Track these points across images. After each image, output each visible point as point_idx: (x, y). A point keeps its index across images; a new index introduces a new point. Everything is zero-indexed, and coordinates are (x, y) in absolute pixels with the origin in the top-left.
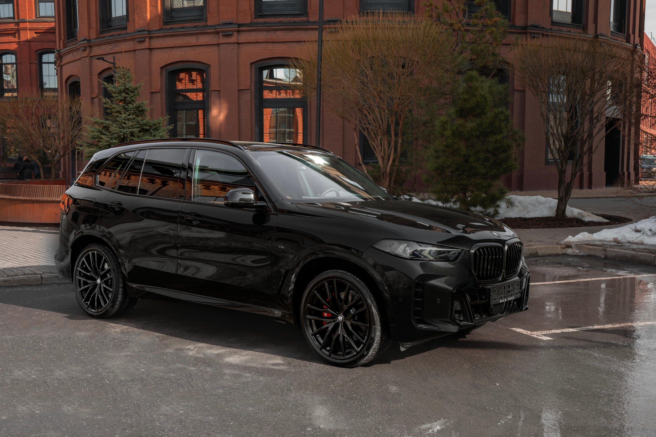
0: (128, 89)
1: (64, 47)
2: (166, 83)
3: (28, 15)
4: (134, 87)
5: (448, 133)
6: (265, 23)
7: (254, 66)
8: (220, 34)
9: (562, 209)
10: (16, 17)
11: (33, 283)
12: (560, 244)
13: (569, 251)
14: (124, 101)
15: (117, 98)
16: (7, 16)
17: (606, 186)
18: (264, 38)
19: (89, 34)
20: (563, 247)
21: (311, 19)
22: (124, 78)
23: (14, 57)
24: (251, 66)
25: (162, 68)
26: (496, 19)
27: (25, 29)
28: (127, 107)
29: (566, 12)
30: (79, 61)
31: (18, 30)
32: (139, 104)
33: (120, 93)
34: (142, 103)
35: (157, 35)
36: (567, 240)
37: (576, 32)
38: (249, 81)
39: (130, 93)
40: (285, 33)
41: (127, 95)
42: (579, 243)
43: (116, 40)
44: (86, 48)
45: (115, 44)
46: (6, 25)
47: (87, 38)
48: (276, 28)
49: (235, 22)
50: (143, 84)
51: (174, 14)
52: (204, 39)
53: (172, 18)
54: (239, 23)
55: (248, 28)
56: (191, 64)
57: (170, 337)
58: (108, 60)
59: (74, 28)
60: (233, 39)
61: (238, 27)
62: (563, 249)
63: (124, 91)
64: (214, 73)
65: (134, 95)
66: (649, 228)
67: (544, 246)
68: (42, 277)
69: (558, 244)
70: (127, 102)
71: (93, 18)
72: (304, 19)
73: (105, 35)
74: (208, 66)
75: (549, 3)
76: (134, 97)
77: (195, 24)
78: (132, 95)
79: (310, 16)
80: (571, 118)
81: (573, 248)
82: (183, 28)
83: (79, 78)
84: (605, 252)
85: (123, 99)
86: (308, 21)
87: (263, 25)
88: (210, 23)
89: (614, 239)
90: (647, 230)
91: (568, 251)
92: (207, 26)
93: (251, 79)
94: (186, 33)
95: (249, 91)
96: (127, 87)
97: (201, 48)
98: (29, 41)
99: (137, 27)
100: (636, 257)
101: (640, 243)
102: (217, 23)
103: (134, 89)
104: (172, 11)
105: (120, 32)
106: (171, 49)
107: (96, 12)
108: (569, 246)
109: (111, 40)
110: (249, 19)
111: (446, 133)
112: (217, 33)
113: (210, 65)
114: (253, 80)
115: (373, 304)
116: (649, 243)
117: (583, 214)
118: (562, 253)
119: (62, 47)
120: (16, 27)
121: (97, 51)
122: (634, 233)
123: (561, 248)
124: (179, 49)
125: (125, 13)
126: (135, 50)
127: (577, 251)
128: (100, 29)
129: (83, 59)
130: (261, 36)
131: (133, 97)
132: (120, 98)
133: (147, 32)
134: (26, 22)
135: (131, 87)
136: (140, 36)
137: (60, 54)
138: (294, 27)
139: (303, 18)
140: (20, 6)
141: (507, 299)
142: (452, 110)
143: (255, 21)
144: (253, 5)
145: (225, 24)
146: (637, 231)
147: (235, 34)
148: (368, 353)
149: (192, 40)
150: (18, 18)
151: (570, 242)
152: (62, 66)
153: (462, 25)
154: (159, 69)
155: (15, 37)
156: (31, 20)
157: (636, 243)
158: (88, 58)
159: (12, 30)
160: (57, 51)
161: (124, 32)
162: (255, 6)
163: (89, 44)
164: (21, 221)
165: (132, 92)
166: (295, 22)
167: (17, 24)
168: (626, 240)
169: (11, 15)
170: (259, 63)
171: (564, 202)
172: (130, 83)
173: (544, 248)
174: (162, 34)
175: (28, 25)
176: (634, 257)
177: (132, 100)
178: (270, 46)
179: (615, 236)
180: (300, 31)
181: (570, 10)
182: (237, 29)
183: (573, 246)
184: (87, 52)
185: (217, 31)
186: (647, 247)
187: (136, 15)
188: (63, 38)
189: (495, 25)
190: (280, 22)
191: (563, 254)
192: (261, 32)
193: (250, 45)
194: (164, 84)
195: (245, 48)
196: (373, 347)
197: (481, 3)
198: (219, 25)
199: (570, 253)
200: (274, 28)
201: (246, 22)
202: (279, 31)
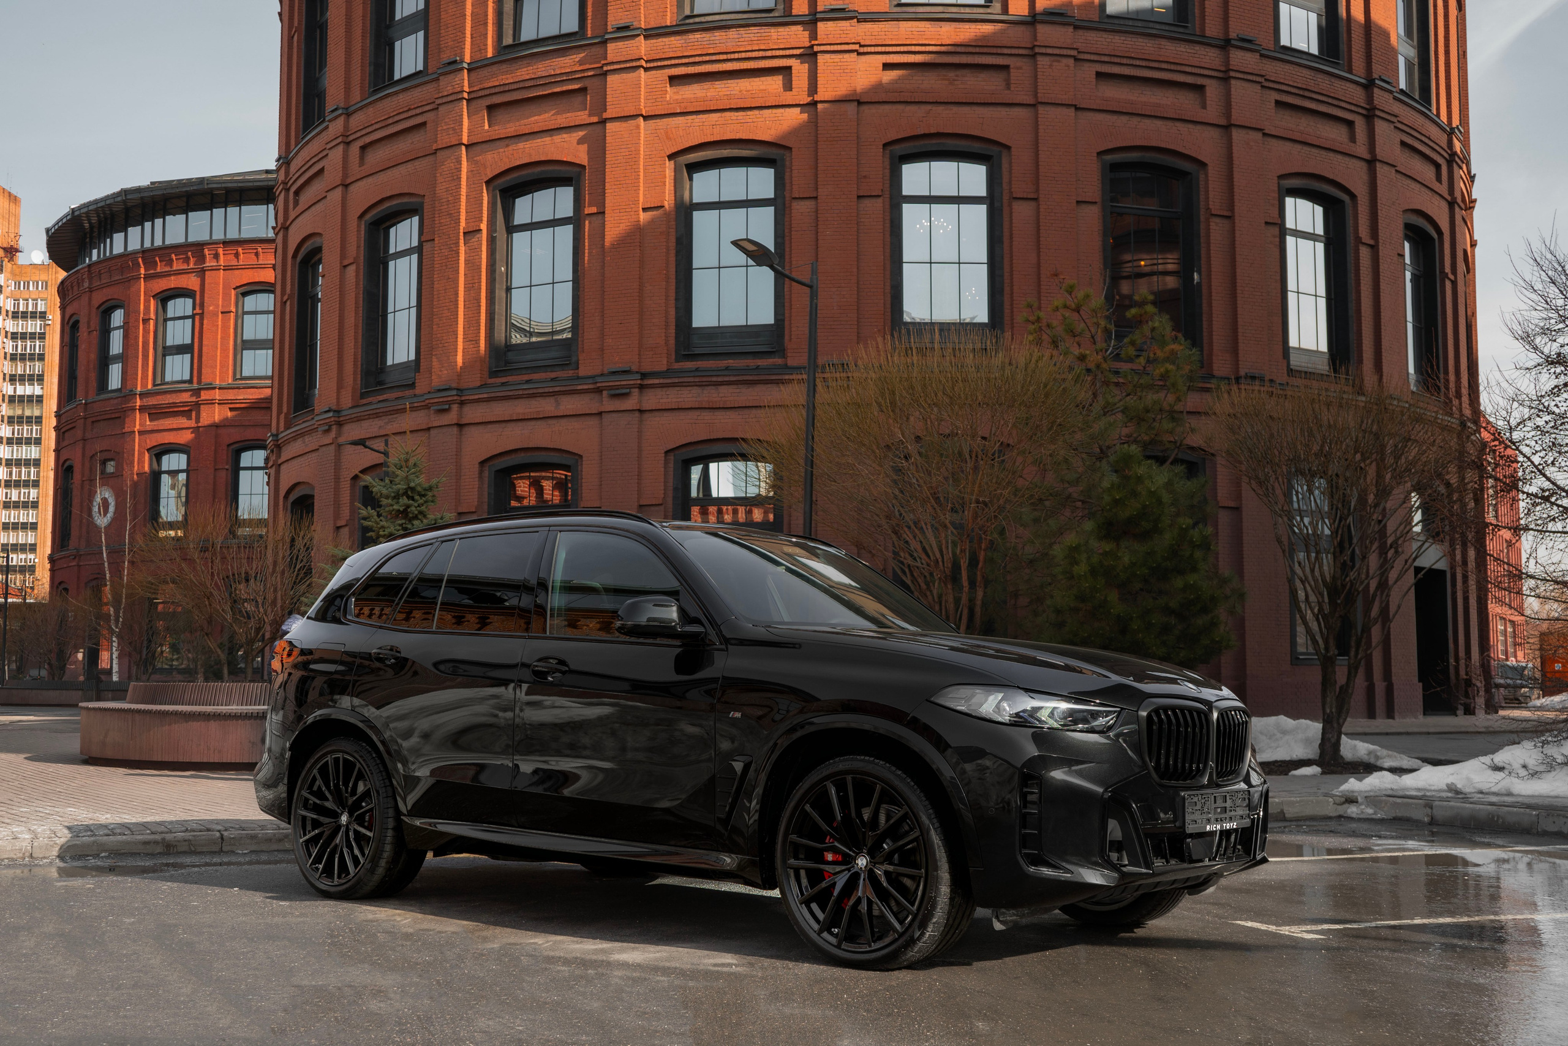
0: (413, 489)
1: (287, 428)
2: (489, 494)
3: (218, 374)
4: (426, 485)
5: (1082, 569)
6: (697, 370)
7: (672, 458)
8: (605, 393)
9: (1333, 740)
10: (195, 379)
11: (205, 849)
12: (1332, 796)
13: (1353, 810)
14: (404, 513)
15: (391, 508)
16: (177, 378)
17: (1424, 714)
18: (694, 399)
19: (338, 399)
20: (1337, 802)
21: (790, 362)
22: (407, 467)
23: (184, 458)
24: (665, 456)
25: (482, 463)
26: (1174, 346)
27: (211, 402)
28: (409, 526)
29: (1317, 352)
30: (314, 455)
31: (197, 405)
32: (436, 520)
33: (397, 497)
34: (442, 518)
35: (476, 397)
36: (1345, 787)
38: (662, 488)
39: (417, 497)
40: (738, 390)
41: (411, 502)
42: (1372, 794)
43: (391, 409)
44: (330, 426)
45: (390, 417)
46: (174, 395)
47: (334, 408)
48: (720, 379)
49: (634, 368)
50: (444, 479)
51: (511, 356)
52: (569, 404)
53: (507, 363)
54: (643, 371)
55: (662, 381)
56: (543, 453)
57: (491, 927)
58: (375, 447)
59: (309, 390)
60: (630, 403)
61: (641, 379)
62: (1339, 807)
63: (405, 493)
64: (589, 471)
65: (426, 502)
66: (1522, 762)
67: (1298, 799)
68: (222, 835)
69: (1326, 795)
70: (411, 515)
71: (349, 367)
72: (778, 361)
73: (370, 399)
74: (577, 457)
75: (1281, 333)
76: (425, 505)
77: (553, 375)
78: (421, 501)
79: (789, 355)
80: (1341, 545)
81: (1361, 804)
82: (528, 382)
83: (313, 488)
84: (1429, 811)
85: (401, 509)
86: (786, 367)
87: (692, 374)
88: (583, 371)
89: (1448, 785)
90: (1516, 765)
91: (1349, 811)
92: (578, 378)
93: (665, 482)
94: (535, 391)
95: (662, 508)
96: (412, 485)
97: (564, 421)
98: (216, 426)
99: (436, 382)
100: (1498, 817)
101: (1505, 792)
102: (598, 372)
103: (425, 490)
104: (509, 351)
105: (400, 394)
106: (504, 425)
107: (355, 355)
108: (1350, 800)
109: (381, 410)
110: (665, 362)
111: (1076, 569)
112: (599, 391)
113: (581, 456)
114: (671, 484)
115: (933, 825)
116: (1524, 793)
117: (1379, 754)
118: (1338, 814)
119: (282, 428)
120: (194, 399)
121: (354, 431)
122: (1490, 772)
123: (1335, 803)
124: (520, 424)
125: (412, 357)
126: (429, 429)
127: (1370, 811)
128: (362, 389)
129: (324, 449)
130: (688, 396)
131: (422, 505)
132: (396, 507)
133: (454, 392)
134: (214, 388)
135: (419, 484)
136: (441, 400)
137: (278, 440)
138: (756, 378)
139: (775, 360)
140: (204, 358)
141: (1222, 826)
142: (1089, 525)
143: (677, 366)
144: (674, 335)
145: (614, 372)
146: (1498, 769)
147: (636, 391)
148: (923, 934)
149: (547, 406)
150: (199, 382)
151: (1353, 792)
152: (280, 465)
153: (1105, 359)
154: (477, 466)
155: (190, 418)
156: (224, 384)
157: (1495, 794)
158: (332, 448)
159: (185, 404)
160: (272, 435)
161: (408, 393)
162: (677, 337)
163: (336, 419)
164: (181, 760)
165: (422, 496)
166: (758, 368)
167: (197, 392)
168: (1474, 787)
169: (187, 377)
170: (684, 450)
171: (1335, 725)
172: (417, 477)
173: (1297, 802)
174: (485, 396)
175: (217, 395)
176: (1493, 817)
177: (421, 512)
178: (707, 416)
179: (1450, 780)
180: (769, 385)
181: (1323, 347)
182: (639, 382)
183: (1360, 799)
184: (333, 434)
185: (599, 387)
186: (1520, 799)
187: (434, 359)
188: (285, 409)
189: (1172, 357)
190: (727, 368)
191: (1340, 817)
192: (689, 388)
193: (666, 414)
194: (486, 496)
195: (654, 422)
196: (934, 920)
197: (1141, 315)
198: (602, 375)
199: (1354, 816)
200: (714, 379)
201: (657, 369)
202: (726, 387)
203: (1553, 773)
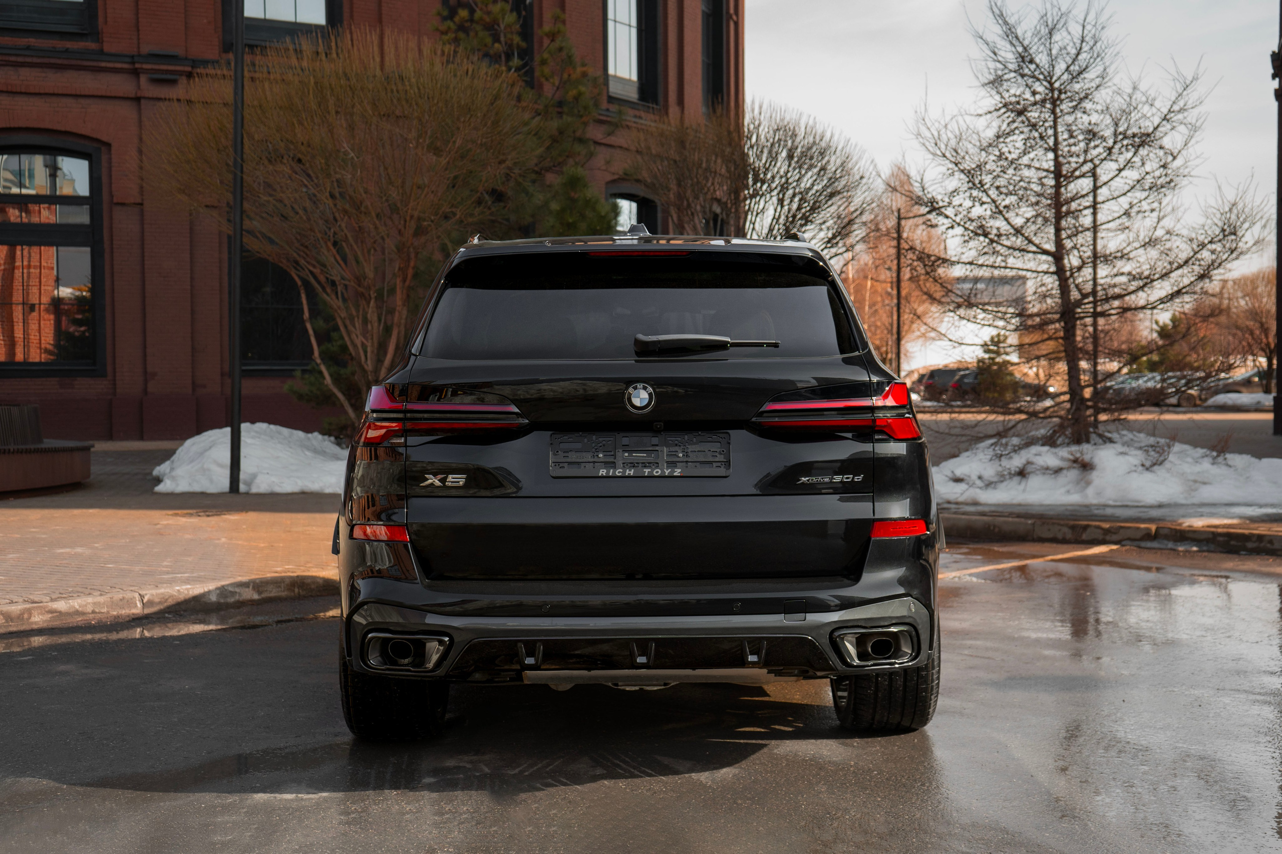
21: (107, 48)
37: (649, 120)
40: (43, 74)
48: (20, 59)
66: (978, 474)
72: (92, 45)
79: (105, 39)
86: (101, 52)
90: (974, 477)
138: (65, 62)
139: (87, 44)
146: (958, 480)
157: (967, 504)
166: (66, 50)
180: (82, 72)
181: (634, 76)
190: (28, 48)
200: (13, 59)
202: (27, 69)
203: (1005, 484)
